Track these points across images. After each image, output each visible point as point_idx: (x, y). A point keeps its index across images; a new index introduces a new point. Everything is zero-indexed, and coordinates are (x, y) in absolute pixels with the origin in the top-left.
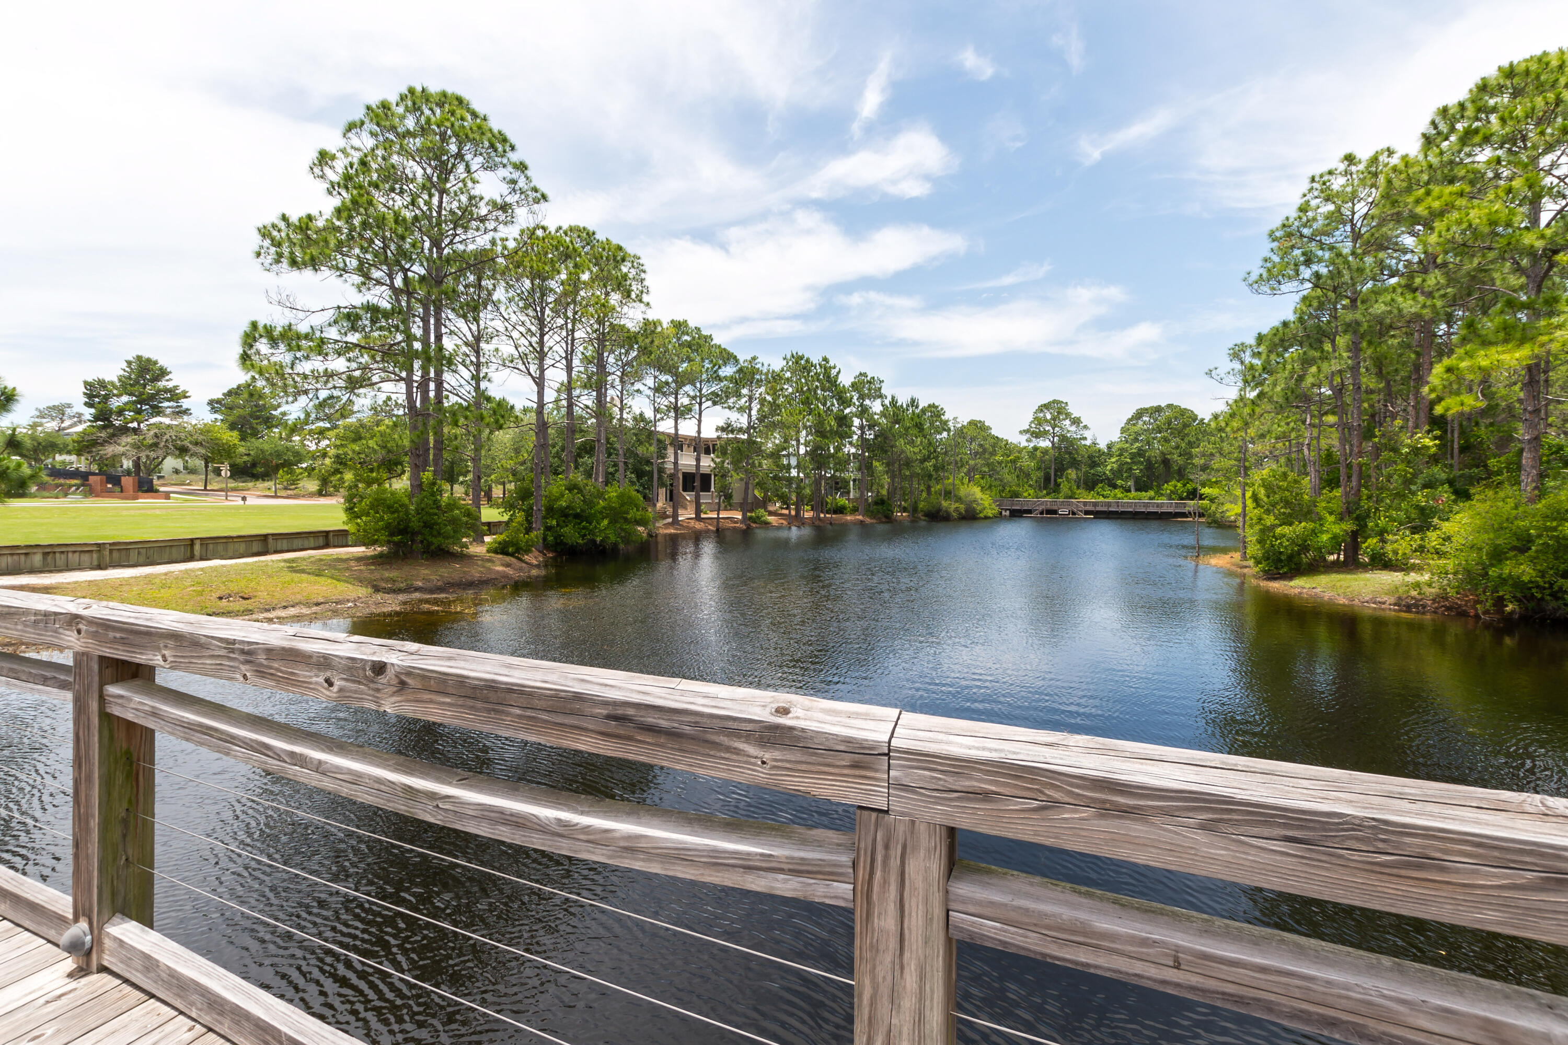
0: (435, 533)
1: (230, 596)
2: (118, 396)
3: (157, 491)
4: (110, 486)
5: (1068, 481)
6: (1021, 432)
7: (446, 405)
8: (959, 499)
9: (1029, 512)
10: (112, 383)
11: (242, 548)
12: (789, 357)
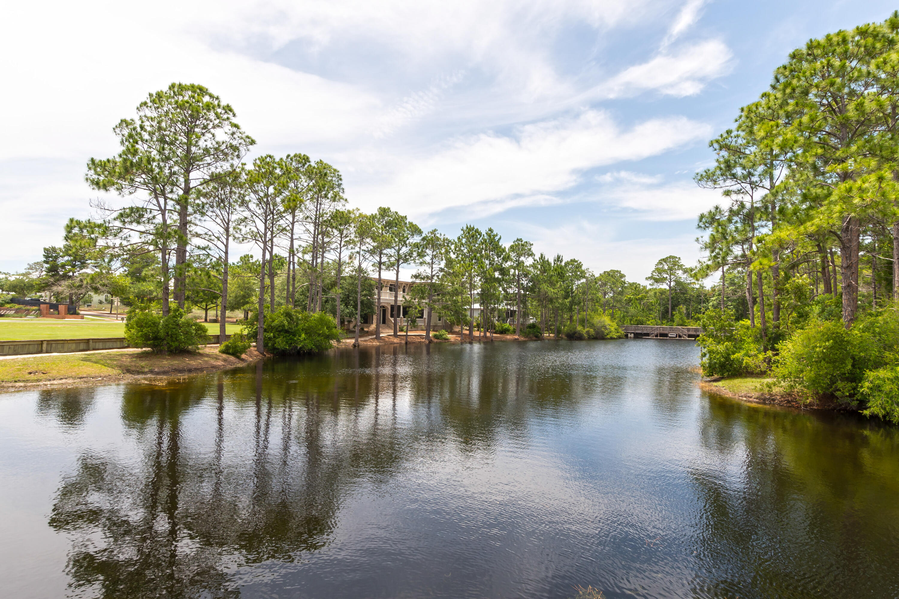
0: (174, 339)
1: (36, 372)
2: (62, 257)
3: (78, 314)
4: (52, 310)
5: (680, 313)
6: (647, 279)
7: (251, 261)
8: (592, 326)
9: (648, 335)
10: (60, 249)
11: (74, 346)
12: (465, 228)
